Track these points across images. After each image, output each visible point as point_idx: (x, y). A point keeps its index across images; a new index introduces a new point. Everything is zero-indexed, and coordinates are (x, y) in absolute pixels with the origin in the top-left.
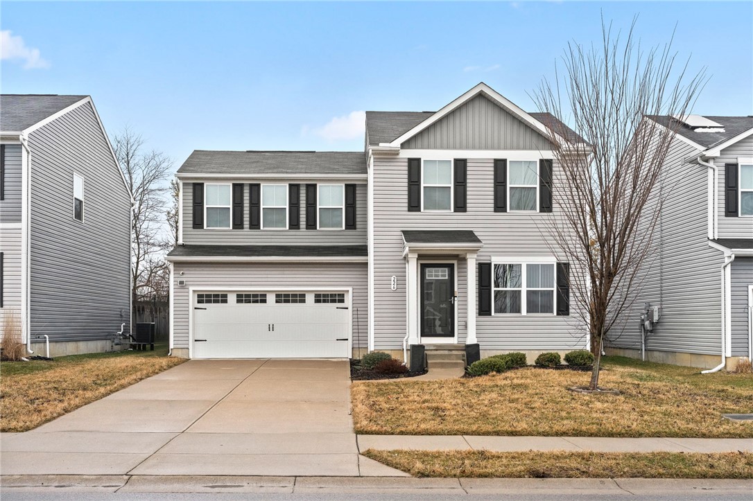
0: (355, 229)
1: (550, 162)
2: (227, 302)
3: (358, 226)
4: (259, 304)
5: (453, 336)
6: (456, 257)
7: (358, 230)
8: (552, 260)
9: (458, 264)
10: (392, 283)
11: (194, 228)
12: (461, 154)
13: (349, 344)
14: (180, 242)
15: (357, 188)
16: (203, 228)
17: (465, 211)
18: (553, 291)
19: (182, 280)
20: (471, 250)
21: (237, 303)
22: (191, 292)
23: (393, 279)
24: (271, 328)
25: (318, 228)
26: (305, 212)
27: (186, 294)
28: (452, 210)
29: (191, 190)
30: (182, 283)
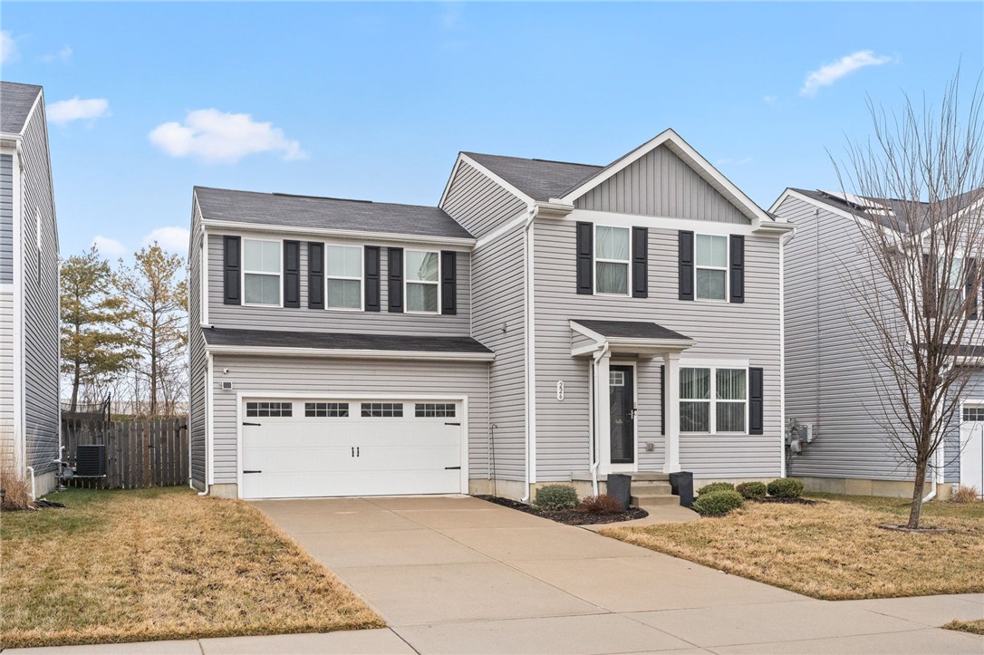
0: (455, 313)
1: (741, 238)
2: (291, 415)
3: (458, 311)
4: (338, 418)
5: (632, 461)
6: (635, 357)
7: (458, 316)
8: (744, 364)
9: (638, 367)
10: (559, 390)
11: (225, 303)
12: (642, 221)
13: (465, 473)
14: (205, 323)
15: (458, 258)
16: (240, 304)
17: (646, 297)
18: (744, 403)
19: (227, 381)
20: (675, 349)
21: (306, 415)
22: (240, 400)
23: (559, 385)
24: (356, 452)
25: (405, 311)
26: (386, 288)
27: (233, 402)
28: (631, 295)
29: (222, 247)
30: (227, 385)
